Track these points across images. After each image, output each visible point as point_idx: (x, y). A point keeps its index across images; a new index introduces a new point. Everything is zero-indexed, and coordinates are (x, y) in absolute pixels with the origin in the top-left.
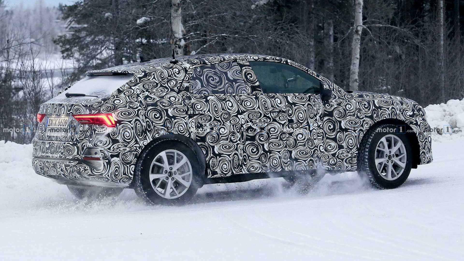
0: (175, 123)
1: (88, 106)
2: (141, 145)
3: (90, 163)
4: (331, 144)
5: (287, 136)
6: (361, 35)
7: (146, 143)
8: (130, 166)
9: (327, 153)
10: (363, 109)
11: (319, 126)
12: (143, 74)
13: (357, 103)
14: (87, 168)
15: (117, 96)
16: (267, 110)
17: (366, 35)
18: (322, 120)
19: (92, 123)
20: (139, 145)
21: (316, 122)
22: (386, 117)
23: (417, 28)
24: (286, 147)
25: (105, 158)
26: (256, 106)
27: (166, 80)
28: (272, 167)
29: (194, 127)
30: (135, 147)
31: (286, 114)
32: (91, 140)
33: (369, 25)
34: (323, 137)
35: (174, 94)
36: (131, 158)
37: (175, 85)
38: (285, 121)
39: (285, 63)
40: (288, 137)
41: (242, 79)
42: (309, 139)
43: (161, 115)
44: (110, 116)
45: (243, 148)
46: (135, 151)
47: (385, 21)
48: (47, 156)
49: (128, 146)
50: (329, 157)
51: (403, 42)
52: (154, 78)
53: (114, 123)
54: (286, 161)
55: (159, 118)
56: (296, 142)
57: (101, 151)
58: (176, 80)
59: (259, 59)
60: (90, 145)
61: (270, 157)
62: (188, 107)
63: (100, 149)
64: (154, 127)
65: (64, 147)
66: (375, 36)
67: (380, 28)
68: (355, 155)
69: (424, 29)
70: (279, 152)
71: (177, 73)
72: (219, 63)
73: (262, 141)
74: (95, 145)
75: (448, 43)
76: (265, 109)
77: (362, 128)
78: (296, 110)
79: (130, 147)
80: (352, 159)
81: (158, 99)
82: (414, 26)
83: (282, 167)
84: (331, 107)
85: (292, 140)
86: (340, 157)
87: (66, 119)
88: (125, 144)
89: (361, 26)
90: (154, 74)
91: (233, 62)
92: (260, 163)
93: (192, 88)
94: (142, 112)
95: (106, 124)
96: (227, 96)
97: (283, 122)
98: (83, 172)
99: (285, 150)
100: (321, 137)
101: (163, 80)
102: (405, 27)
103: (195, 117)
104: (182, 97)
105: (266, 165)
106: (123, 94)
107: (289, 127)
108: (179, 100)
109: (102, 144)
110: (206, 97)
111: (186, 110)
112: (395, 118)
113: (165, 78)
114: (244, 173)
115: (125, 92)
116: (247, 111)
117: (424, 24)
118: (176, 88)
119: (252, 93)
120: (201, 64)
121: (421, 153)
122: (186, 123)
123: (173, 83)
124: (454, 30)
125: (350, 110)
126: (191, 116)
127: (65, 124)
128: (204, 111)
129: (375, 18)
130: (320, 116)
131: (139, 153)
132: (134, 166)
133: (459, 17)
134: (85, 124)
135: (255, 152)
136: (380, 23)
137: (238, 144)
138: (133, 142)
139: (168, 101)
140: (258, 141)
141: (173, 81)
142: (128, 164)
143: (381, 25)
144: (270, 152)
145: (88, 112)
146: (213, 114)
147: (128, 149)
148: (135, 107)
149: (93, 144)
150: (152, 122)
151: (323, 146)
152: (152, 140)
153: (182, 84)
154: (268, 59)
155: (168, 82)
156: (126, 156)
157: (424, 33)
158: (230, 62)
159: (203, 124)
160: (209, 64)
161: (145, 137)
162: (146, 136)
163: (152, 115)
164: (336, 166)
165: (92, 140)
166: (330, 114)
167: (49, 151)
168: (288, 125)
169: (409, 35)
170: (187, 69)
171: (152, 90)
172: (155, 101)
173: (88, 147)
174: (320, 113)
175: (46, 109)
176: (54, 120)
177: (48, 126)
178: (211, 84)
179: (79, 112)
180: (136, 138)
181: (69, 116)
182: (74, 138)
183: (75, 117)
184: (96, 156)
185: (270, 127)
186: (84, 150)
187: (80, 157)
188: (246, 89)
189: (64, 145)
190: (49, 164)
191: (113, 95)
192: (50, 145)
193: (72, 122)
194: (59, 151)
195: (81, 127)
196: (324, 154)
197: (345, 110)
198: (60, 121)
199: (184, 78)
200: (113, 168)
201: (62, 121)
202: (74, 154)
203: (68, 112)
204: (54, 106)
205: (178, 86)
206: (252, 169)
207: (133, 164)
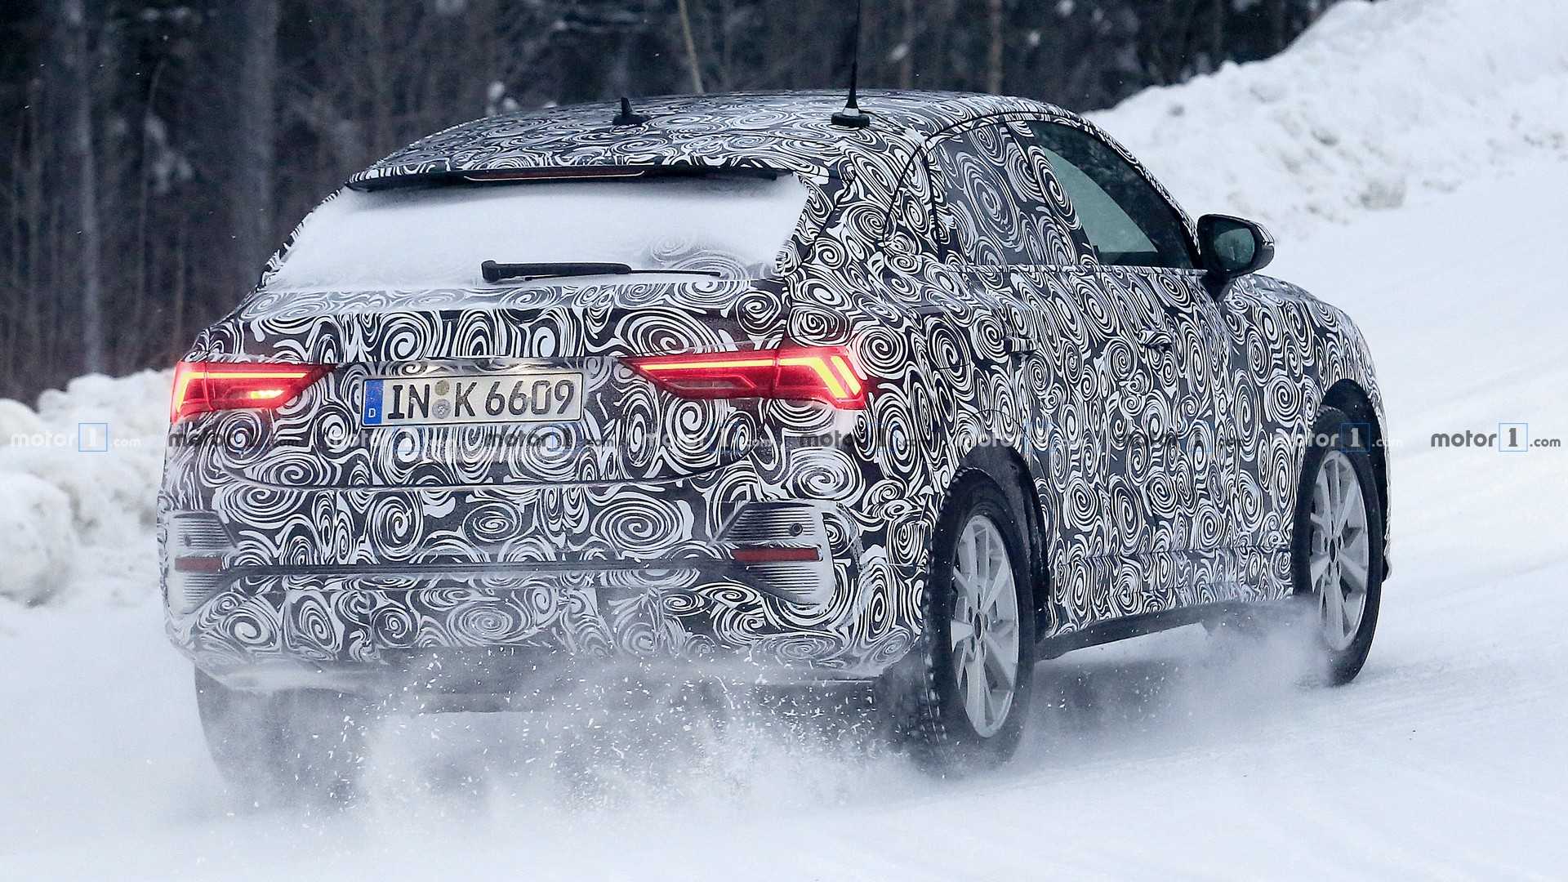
0: (995, 391)
1: (724, 314)
2: (936, 489)
4: (1250, 488)
5: (1179, 454)
7: (946, 479)
8: (913, 584)
9: (1245, 530)
11: (1228, 412)
12: (824, 171)
14: (750, 597)
15: (805, 270)
16: (1138, 337)
18: (1232, 384)
19: (755, 394)
20: (933, 487)
21: (1223, 392)
25: (840, 547)
26: (1115, 321)
28: (1157, 590)
29: (1027, 407)
30: (924, 496)
31: (1173, 358)
32: (770, 467)
36: (915, 547)
37: (925, 226)
38: (1173, 388)
39: (1091, 132)
40: (1180, 458)
41: (1042, 200)
42: (1213, 468)
43: (960, 352)
44: (836, 360)
45: (1111, 505)
46: (925, 516)
48: (448, 559)
49: (907, 494)
52: (866, 190)
53: (856, 388)
55: (961, 369)
56: (1193, 480)
57: (826, 516)
60: (775, 492)
62: (1001, 321)
63: (821, 506)
64: (960, 407)
65: (594, 510)
68: (1289, 537)
72: (976, 127)
73: (1135, 473)
74: (802, 492)
76: (1135, 334)
77: (1301, 420)
78: (1187, 337)
79: (912, 499)
80: (1283, 556)
81: (919, 286)
83: (1174, 592)
86: (1263, 547)
87: (554, 380)
88: (898, 484)
90: (855, 173)
91: (999, 124)
93: (961, 235)
94: (918, 341)
95: (827, 396)
97: (1171, 393)
98: (728, 617)
101: (893, 199)
103: (1023, 365)
104: (960, 274)
106: (817, 260)
107: (1181, 415)
108: (961, 291)
109: (832, 484)
110: (1007, 279)
111: (1001, 334)
113: (896, 193)
114: (1113, 614)
115: (818, 250)
116: (1107, 341)
118: (929, 235)
119: (1080, 263)
120: (940, 130)
122: (1012, 390)
123: (916, 213)
125: (1273, 343)
127: (556, 405)
131: (933, 525)
132: (920, 584)
134: (712, 396)
135: (1132, 521)
137: (1097, 488)
138: (917, 478)
139: (944, 293)
140: (1131, 474)
141: (914, 204)
142: (908, 572)
145: (729, 343)
146: (1049, 352)
147: (908, 508)
148: (894, 317)
149: (789, 485)
150: (951, 387)
152: (958, 464)
153: (936, 219)
155: (905, 206)
156: (904, 541)
158: (994, 123)
159: (1040, 396)
161: (944, 451)
162: (944, 446)
163: (941, 353)
165: (778, 468)
167: (460, 533)
168: (1180, 405)
170: (925, 153)
171: (887, 243)
172: (918, 292)
173: (755, 505)
174: (1227, 353)
175: (366, 338)
176: (442, 388)
177: (391, 416)
178: (992, 220)
179: (668, 343)
180: (925, 460)
181: (581, 365)
182: (649, 463)
183: (646, 367)
184: (801, 541)
185: (1150, 412)
186: (730, 518)
187: (715, 547)
188: (1064, 244)
189: (591, 496)
190: (450, 595)
191: (793, 267)
192: (462, 507)
193: (610, 391)
194: (556, 528)
195: (684, 411)
196: (1243, 534)
197: (1266, 342)
198: (505, 391)
199: (932, 192)
200: (866, 595)
201: (526, 390)
202: (673, 537)
203: (592, 349)
204: (462, 321)
205: (932, 226)
206: (1124, 598)
207: (920, 576)
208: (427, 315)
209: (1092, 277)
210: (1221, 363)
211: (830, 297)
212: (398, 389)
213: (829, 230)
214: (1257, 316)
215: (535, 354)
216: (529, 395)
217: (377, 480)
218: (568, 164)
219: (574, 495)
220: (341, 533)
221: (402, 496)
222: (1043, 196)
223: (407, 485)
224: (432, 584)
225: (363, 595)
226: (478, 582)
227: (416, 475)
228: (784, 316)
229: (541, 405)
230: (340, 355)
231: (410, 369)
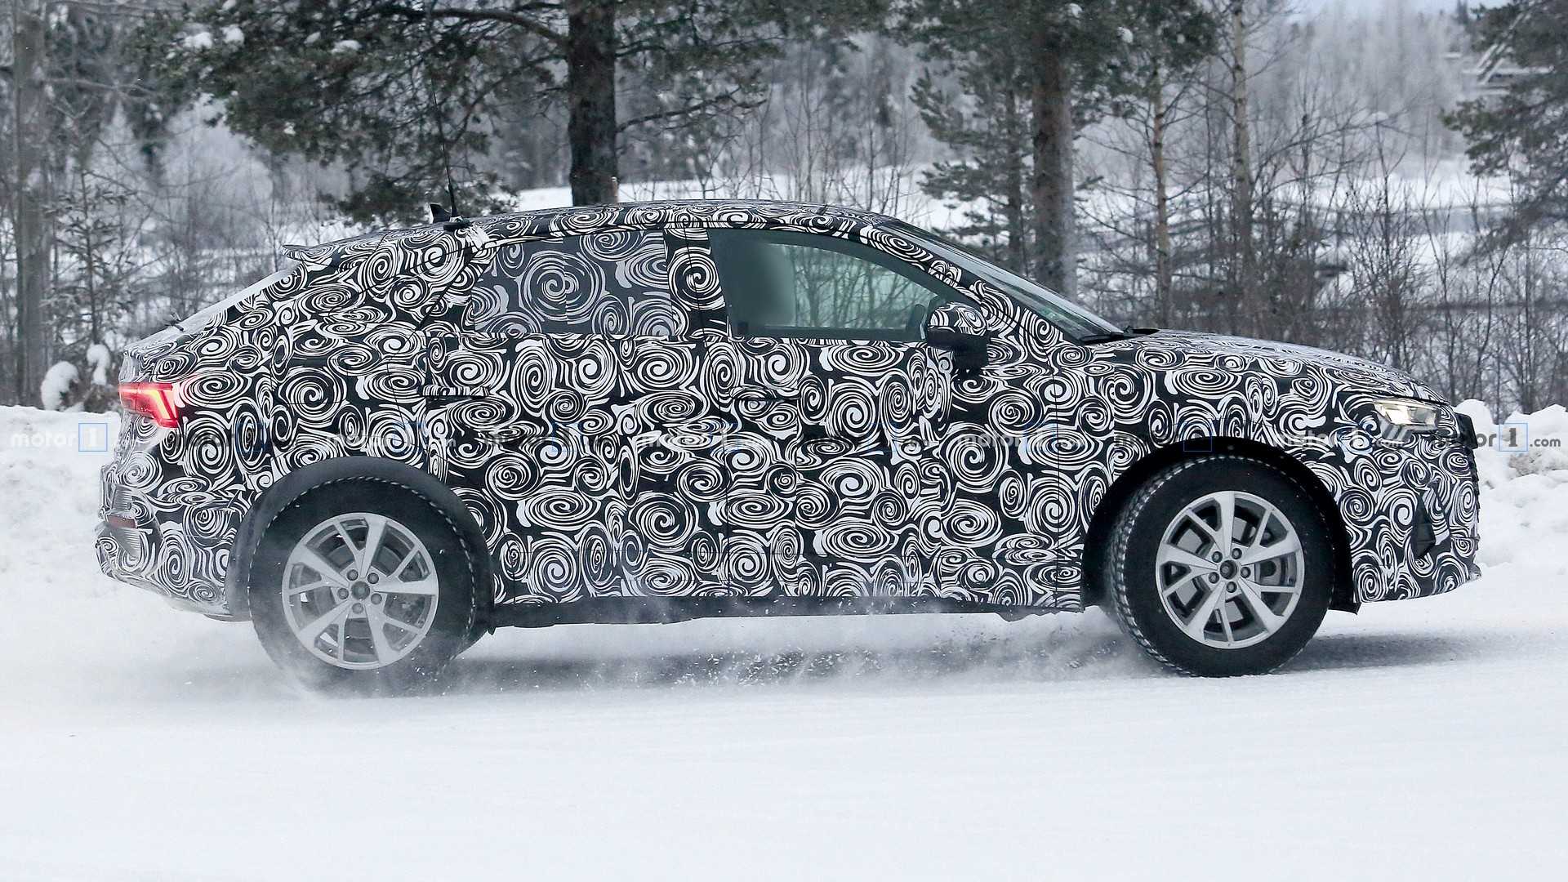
0: (375, 422)
1: (137, 356)
2: (250, 487)
4: (972, 513)
5: (799, 482)
7: (267, 481)
8: (215, 552)
9: (955, 545)
10: (1113, 401)
11: (926, 453)
12: (329, 261)
13: (1091, 380)
15: (220, 329)
16: (724, 391)
18: (941, 434)
20: (246, 485)
21: (913, 438)
22: (1200, 432)
24: (792, 516)
25: (144, 521)
26: (686, 379)
27: (389, 283)
28: (735, 580)
29: (443, 437)
30: (233, 491)
31: (795, 409)
32: (122, 462)
34: (944, 492)
35: (405, 329)
36: (217, 526)
37: (418, 302)
38: (791, 432)
39: (846, 236)
40: (804, 485)
41: (667, 287)
42: (885, 496)
43: (329, 393)
44: (167, 392)
45: (627, 513)
46: (233, 505)
49: (210, 489)
50: (964, 558)
52: (354, 276)
53: (176, 414)
54: (789, 564)
55: (322, 405)
56: (834, 502)
57: (133, 498)
58: (424, 284)
59: (748, 221)
60: (116, 480)
61: (729, 547)
62: (429, 373)
63: (132, 491)
64: (300, 430)
68: (1074, 555)
70: (763, 532)
71: (436, 261)
72: (597, 233)
73: (700, 493)
76: (718, 389)
77: (1100, 466)
78: (838, 395)
79: (217, 492)
80: (1058, 570)
81: (340, 345)
83: (775, 583)
84: (984, 389)
85: (817, 495)
86: (1013, 560)
88: (201, 481)
90: (359, 264)
91: (651, 229)
92: (687, 566)
93: (475, 311)
94: (268, 383)
95: (157, 417)
96: (592, 341)
97: (783, 435)
99: (784, 527)
100: (937, 490)
101: (379, 283)
103: (450, 406)
104: (428, 339)
105: (714, 573)
106: (238, 323)
107: (805, 452)
108: (411, 350)
109: (137, 477)
110: (512, 342)
111: (419, 383)
112: (1242, 436)
113: (388, 278)
114: (626, 593)
115: (247, 316)
116: (648, 393)
118: (418, 310)
119: (687, 334)
121: (1355, 561)
122: (413, 423)
123: (413, 293)
125: (1056, 403)
126: (434, 402)
128: (489, 388)
130: (933, 421)
131: (243, 511)
132: (226, 552)
135: (670, 528)
137: (606, 500)
138: (225, 478)
139: (372, 351)
140: (688, 493)
141: (414, 287)
142: (208, 543)
144: (728, 530)
145: (133, 377)
146: (519, 397)
147: (209, 498)
148: (251, 366)
149: (121, 476)
150: (295, 417)
151: (941, 522)
152: (288, 471)
153: (440, 298)
154: (785, 224)
155: (396, 288)
156: (203, 520)
158: (638, 230)
159: (479, 429)
160: (560, 234)
161: (268, 461)
162: (269, 458)
163: (298, 393)
164: (992, 591)
165: (124, 463)
166: (978, 414)
168: (803, 445)
170: (475, 250)
171: (332, 314)
172: (329, 349)
174: (934, 409)
178: (546, 301)
180: (237, 466)
184: (129, 514)
185: (731, 448)
188: (672, 320)
196: (943, 548)
200: (164, 554)
205: (428, 303)
206: (658, 583)
207: (224, 547)
210: (914, 417)
211: (216, 348)
213: (278, 303)
214: (1034, 382)
222: (667, 284)
228: (155, 360)
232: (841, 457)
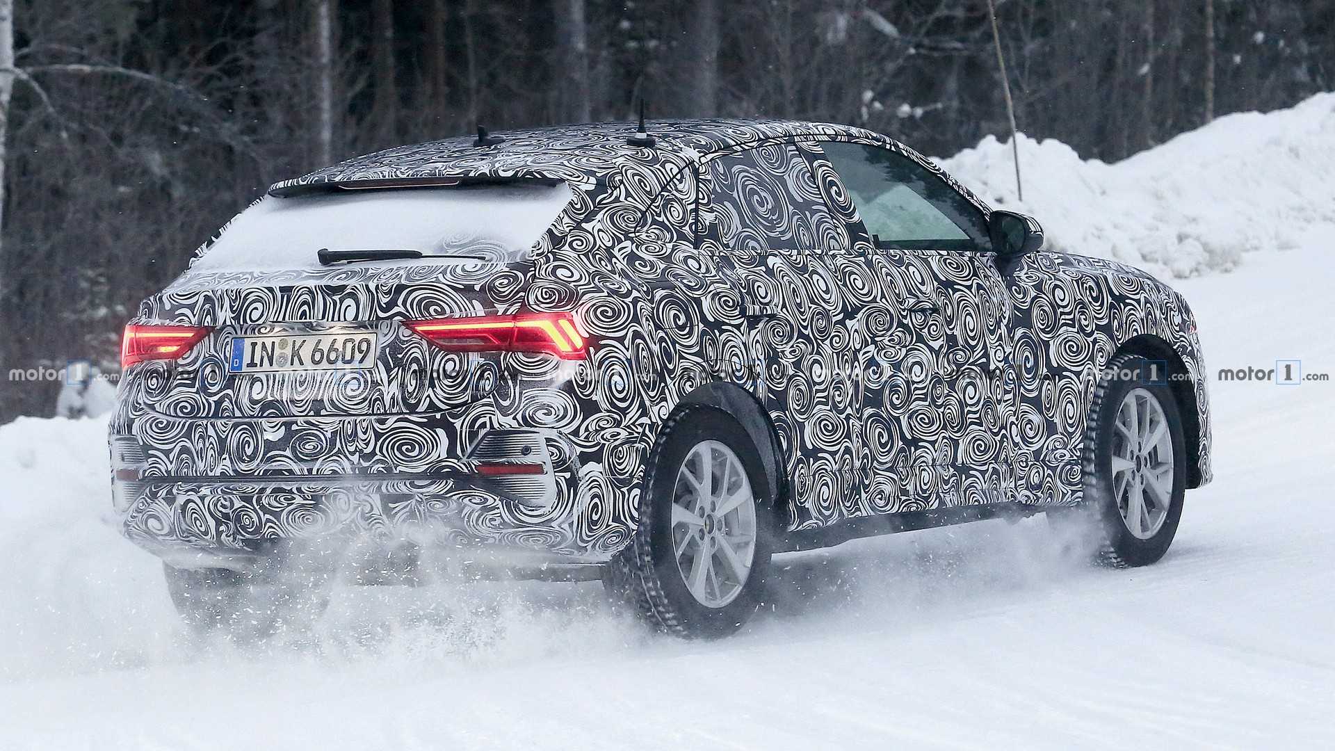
0: (724, 345)
1: (477, 288)
2: (654, 420)
3: (499, 483)
4: (1031, 417)
5: (946, 392)
6: (6, 105)
7: (665, 413)
8: (629, 491)
9: (1025, 449)
10: (1090, 302)
11: (1006, 359)
12: (593, 180)
13: (1074, 282)
14: (490, 501)
15: (554, 254)
16: (901, 303)
17: (27, 108)
18: (1012, 339)
19: (499, 349)
20: (650, 418)
21: (1000, 345)
22: (1136, 330)
23: (225, 79)
24: (945, 428)
25: (560, 464)
26: (877, 292)
27: (659, 202)
28: (918, 494)
29: (762, 357)
30: (641, 425)
31: (941, 319)
32: (506, 403)
33: (39, 69)
34: (1015, 395)
35: (690, 248)
36: (631, 464)
37: (684, 221)
38: (940, 342)
39: (893, 149)
40: (948, 395)
41: (821, 201)
42: (988, 402)
43: (688, 317)
44: (563, 323)
45: (862, 431)
46: (642, 440)
47: (102, 52)
48: (280, 472)
49: (624, 424)
50: (1028, 461)
51: (174, 131)
52: (628, 194)
53: (579, 344)
54: (945, 475)
55: (688, 329)
56: (962, 412)
57: (548, 440)
58: (680, 201)
59: (836, 134)
60: (508, 422)
61: (915, 461)
62: (740, 292)
63: (545, 433)
64: (681, 357)
65: (378, 436)
66: (63, 109)
67: (83, 80)
68: (1079, 454)
69: (256, 83)
70: (933, 443)
71: (679, 177)
72: (760, 146)
73: (895, 407)
74: (529, 422)
75: (350, 134)
76: (898, 301)
77: (1092, 366)
78: (958, 304)
79: (629, 427)
80: (1072, 468)
81: (662, 266)
82: (212, 70)
83: (938, 496)
84: (1025, 294)
85: (954, 405)
86: (1049, 461)
87: (358, 338)
88: (615, 416)
89: (6, 71)
90: (621, 182)
91: (788, 143)
92: (895, 482)
93: (723, 227)
94: (645, 308)
95: (555, 350)
96: (806, 257)
97: (936, 345)
98: (474, 516)
99: (943, 438)
100: (1012, 395)
101: (653, 201)
102: (180, 76)
103: (760, 326)
104: (712, 258)
105: (908, 488)
106: (566, 247)
107: (949, 362)
108: (708, 270)
109: (553, 416)
110: (763, 260)
111: (738, 302)
113: (657, 196)
114: (865, 514)
115: (569, 240)
116: (864, 306)
117: (257, 63)
118: (687, 228)
119: (852, 248)
120: (720, 149)
121: (1201, 448)
122: (744, 344)
123: (676, 212)
124: (371, 85)
125: (1063, 307)
126: (753, 321)
127: (358, 356)
128: (777, 307)
129: (60, 41)
130: (1007, 326)
131: (650, 447)
132: (637, 491)
133: (389, 33)
134: (467, 350)
135: (887, 443)
136: (82, 59)
137: (848, 418)
138: (634, 412)
139: (687, 271)
140: (889, 407)
141: (675, 205)
142: (624, 483)
143: (86, 68)
144: (915, 443)
145: (480, 310)
146: (794, 315)
147: (624, 434)
148: (623, 290)
149: (519, 417)
150: (674, 343)
151: (1017, 426)
152: (678, 401)
153: (697, 215)
155: (665, 206)
156: (620, 458)
157: (255, 100)
158: (780, 143)
159: (779, 349)
160: (738, 148)
161: (663, 392)
162: (663, 387)
164: (1042, 493)
165: (512, 404)
166: (1026, 319)
167: (288, 453)
168: (947, 354)
169: (196, 107)
170: (697, 166)
171: (637, 234)
172: (659, 271)
173: (493, 431)
174: (1007, 315)
175: (231, 307)
176: (283, 345)
177: (248, 365)
178: (761, 216)
179: (435, 311)
180: (642, 397)
181: (377, 327)
182: (420, 401)
183: (419, 328)
184: (529, 459)
185: (911, 360)
186: (476, 442)
187: (464, 464)
188: (838, 234)
189: (376, 425)
190: (282, 499)
191: (543, 253)
192: (289, 434)
193: (395, 347)
194: (352, 449)
195: (446, 361)
196: (1020, 452)
197: (1054, 306)
198: (325, 346)
199: (697, 194)
200: (584, 499)
201: (339, 345)
202: (434, 456)
203: (381, 315)
204: (294, 293)
205: (691, 221)
206: (879, 501)
207: (636, 486)
208: (271, 290)
209: (862, 259)
210: (998, 323)
211: (570, 274)
212: (254, 345)
213: (584, 225)
214: (1047, 287)
215: (342, 318)
216: (341, 349)
217: (238, 413)
218: (405, 176)
219: (365, 424)
220: (211, 452)
221: (250, 424)
222: (822, 198)
223: (257, 417)
224: (268, 491)
225: (225, 500)
226: (299, 490)
227: (263, 410)
228: (523, 289)
229: (348, 357)
230: (215, 320)
231: (263, 330)
232: (966, 366)
